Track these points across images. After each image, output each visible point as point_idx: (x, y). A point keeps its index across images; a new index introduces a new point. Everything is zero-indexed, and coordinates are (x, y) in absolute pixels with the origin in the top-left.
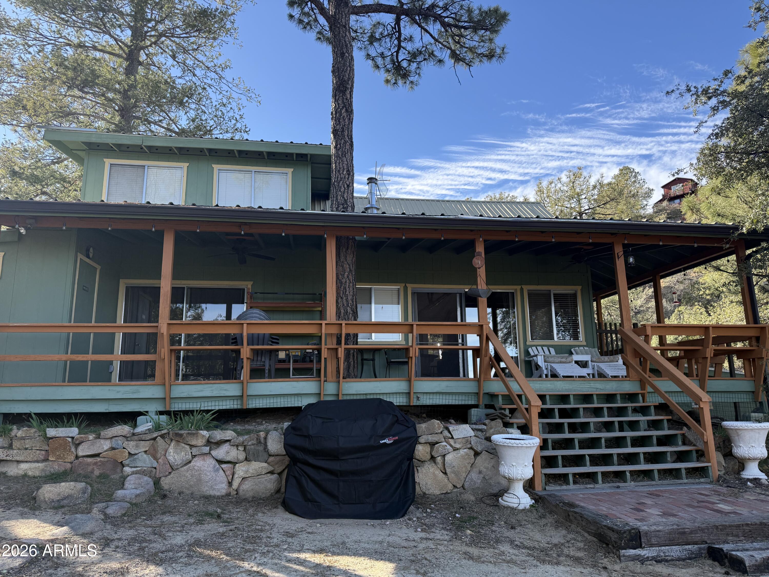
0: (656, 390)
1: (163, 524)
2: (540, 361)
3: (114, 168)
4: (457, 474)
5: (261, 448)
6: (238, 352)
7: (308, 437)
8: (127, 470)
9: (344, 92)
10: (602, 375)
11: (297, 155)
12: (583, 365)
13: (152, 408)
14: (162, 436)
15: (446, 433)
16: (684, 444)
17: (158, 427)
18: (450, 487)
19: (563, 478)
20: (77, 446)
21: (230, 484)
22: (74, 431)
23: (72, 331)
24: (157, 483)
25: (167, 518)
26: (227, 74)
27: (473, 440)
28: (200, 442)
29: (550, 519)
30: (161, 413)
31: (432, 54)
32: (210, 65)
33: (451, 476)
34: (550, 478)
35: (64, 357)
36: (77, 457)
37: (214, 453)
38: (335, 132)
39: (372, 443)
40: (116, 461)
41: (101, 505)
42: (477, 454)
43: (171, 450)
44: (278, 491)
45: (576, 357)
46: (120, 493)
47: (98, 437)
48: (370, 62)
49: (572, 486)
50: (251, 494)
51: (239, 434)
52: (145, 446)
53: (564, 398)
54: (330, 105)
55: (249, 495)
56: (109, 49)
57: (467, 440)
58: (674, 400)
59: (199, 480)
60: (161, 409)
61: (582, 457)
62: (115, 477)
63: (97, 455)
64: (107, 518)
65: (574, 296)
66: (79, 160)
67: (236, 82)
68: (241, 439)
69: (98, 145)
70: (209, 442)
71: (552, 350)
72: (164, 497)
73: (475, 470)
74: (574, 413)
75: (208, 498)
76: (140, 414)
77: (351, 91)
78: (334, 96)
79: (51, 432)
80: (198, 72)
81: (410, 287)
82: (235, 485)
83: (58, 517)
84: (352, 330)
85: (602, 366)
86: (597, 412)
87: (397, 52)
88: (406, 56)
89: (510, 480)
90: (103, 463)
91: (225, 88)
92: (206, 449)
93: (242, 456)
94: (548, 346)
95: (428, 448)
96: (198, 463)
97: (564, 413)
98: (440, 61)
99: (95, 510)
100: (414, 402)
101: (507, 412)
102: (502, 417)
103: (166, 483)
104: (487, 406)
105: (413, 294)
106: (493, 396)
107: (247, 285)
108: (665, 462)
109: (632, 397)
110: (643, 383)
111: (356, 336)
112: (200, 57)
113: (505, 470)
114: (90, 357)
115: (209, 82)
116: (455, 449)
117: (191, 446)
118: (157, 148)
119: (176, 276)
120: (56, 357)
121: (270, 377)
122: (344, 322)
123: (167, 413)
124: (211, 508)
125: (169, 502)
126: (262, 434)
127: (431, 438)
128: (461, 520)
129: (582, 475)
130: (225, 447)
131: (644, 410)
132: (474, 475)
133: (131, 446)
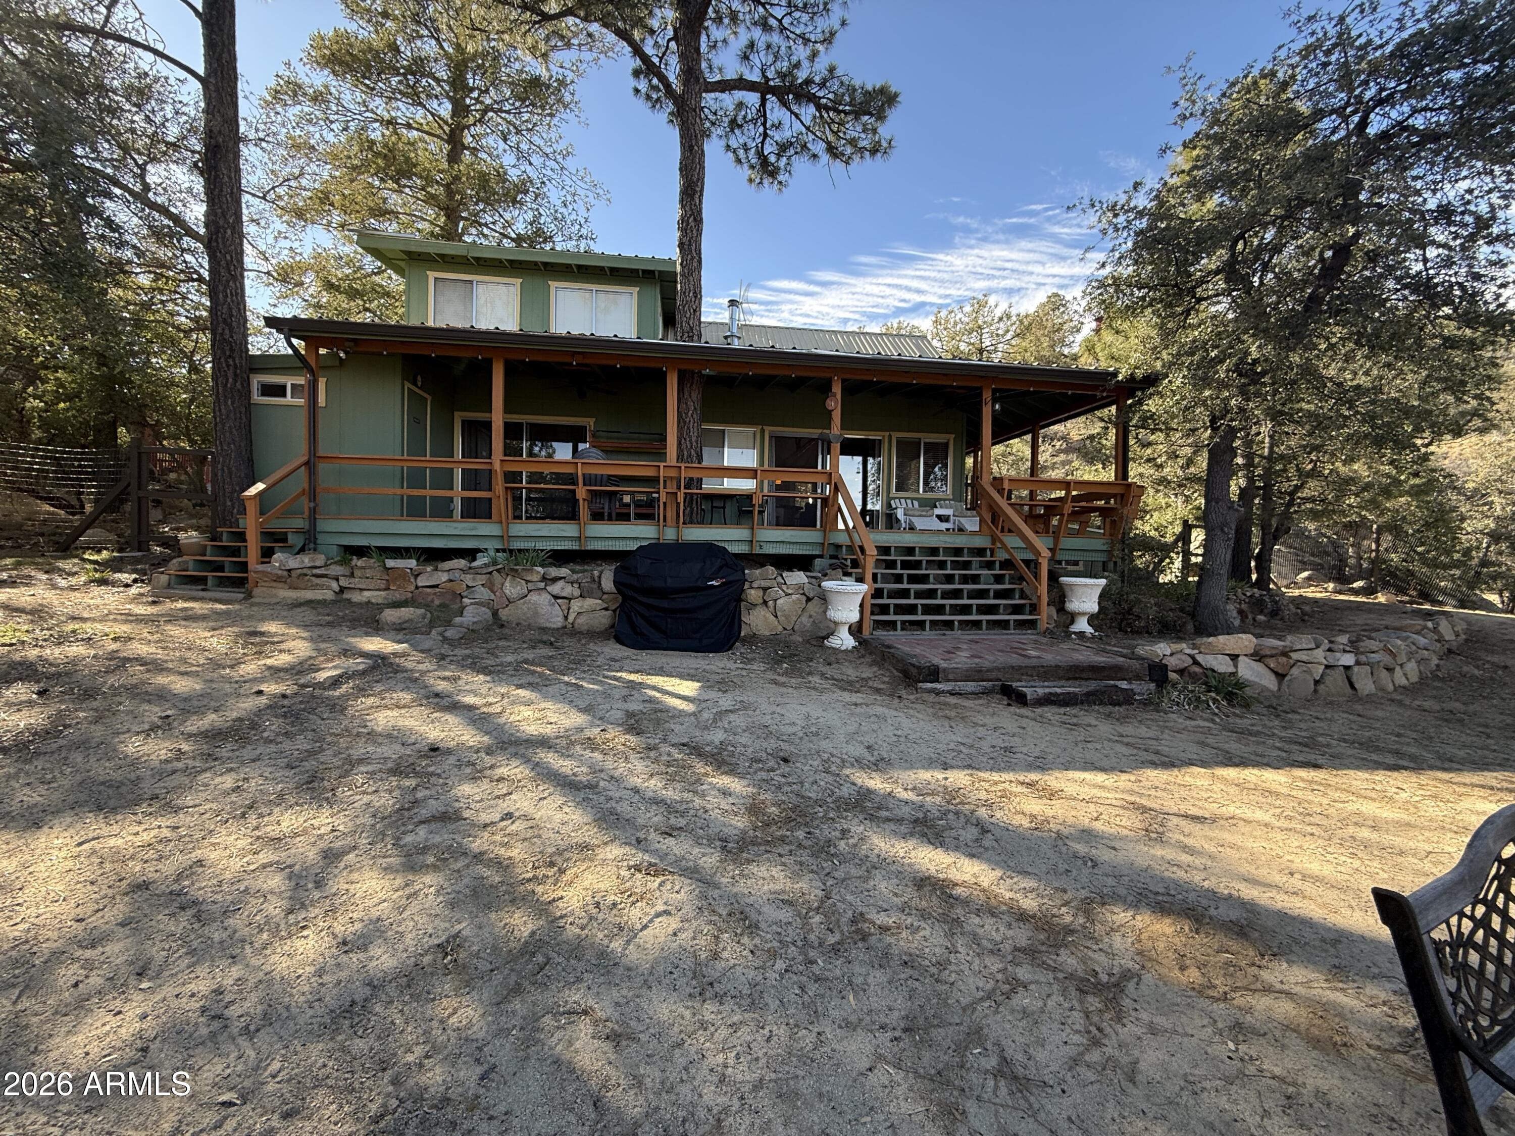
0: (1004, 547)
1: (497, 647)
2: (900, 514)
3: (440, 284)
4: (787, 617)
5: (595, 586)
6: (574, 491)
7: (637, 576)
8: (466, 601)
9: (692, 197)
10: (961, 530)
11: (644, 271)
12: (942, 518)
13: (491, 545)
14: (498, 571)
15: (780, 579)
16: (1021, 598)
17: (494, 562)
18: (780, 628)
19: (892, 625)
20: (416, 576)
21: (566, 618)
22: (412, 563)
23: (406, 465)
24: (495, 614)
25: (501, 643)
26: (569, 163)
27: (807, 586)
28: (535, 578)
29: (868, 659)
30: (498, 551)
31: (804, 147)
32: (548, 150)
33: (782, 619)
34: (878, 624)
35: (399, 491)
36: (417, 587)
37: (549, 588)
38: (681, 245)
39: (699, 583)
40: (454, 593)
41: (440, 629)
42: (809, 600)
43: (507, 584)
44: (612, 626)
45: (938, 511)
46: (458, 620)
47: (436, 569)
48: (730, 155)
49: (899, 632)
50: (585, 628)
51: (573, 571)
52: (482, 579)
53: (910, 551)
54: (676, 212)
55: (584, 628)
56: (426, 128)
57: (800, 587)
58: (1019, 556)
59: (536, 613)
60: (500, 547)
61: (915, 606)
62: (455, 607)
63: (436, 586)
64: (445, 639)
65: (946, 445)
66: (400, 272)
67: (581, 173)
68: (575, 576)
69: (419, 254)
70: (544, 578)
71: (916, 503)
72: (502, 626)
73: (806, 614)
74: (917, 565)
75: (544, 630)
76: (479, 550)
77: (701, 195)
78: (681, 201)
79: (390, 563)
80: (536, 160)
81: (768, 429)
82: (571, 618)
83: (400, 637)
84: (695, 475)
85: (963, 520)
86: (942, 565)
87: (763, 143)
88: (774, 148)
89: (836, 623)
90: (442, 594)
91: (568, 182)
92: (542, 585)
93: (577, 593)
94: (912, 499)
95: (761, 593)
96: (534, 597)
97: (905, 565)
98: (815, 156)
99: (434, 632)
100: (757, 551)
101: (849, 563)
102: (843, 567)
103: (504, 614)
104: (832, 557)
105: (771, 437)
106: (838, 547)
107: (589, 423)
108: (998, 613)
109: (980, 552)
110: (994, 539)
111: (700, 481)
112: (536, 140)
113: (832, 614)
114: (428, 492)
115: (549, 173)
116: (787, 595)
117: (527, 581)
118: (486, 260)
119: (507, 409)
120: (391, 491)
121: (610, 519)
122: (683, 465)
123: (504, 551)
124: (545, 638)
125: (506, 631)
126: (596, 573)
127: (764, 584)
128: (782, 656)
129: (912, 623)
130: (561, 583)
131: (989, 565)
132: (804, 619)
133: (468, 579)
